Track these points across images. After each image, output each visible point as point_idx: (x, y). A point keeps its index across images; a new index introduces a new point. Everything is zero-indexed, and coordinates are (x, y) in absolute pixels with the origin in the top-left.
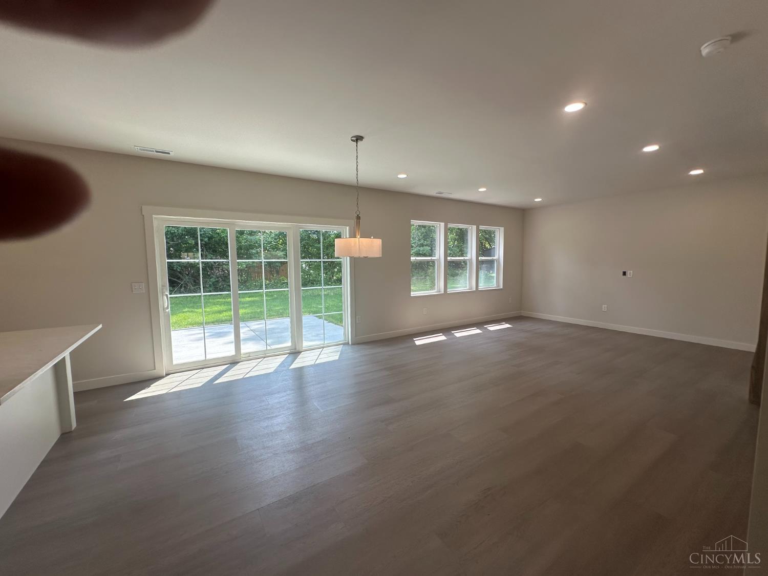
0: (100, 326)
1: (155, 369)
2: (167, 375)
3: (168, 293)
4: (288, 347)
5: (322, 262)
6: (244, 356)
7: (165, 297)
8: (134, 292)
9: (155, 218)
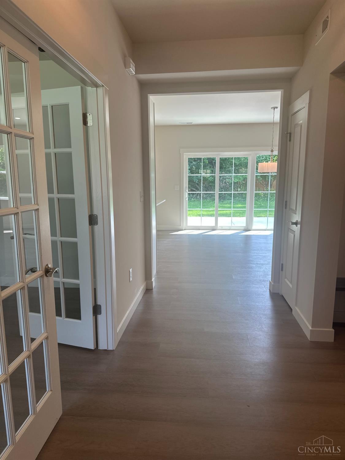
0: (165, 200)
1: (180, 226)
2: (185, 230)
3: (187, 191)
4: (244, 226)
5: (270, 176)
6: (219, 227)
7: (186, 193)
8: (175, 189)
9: (185, 154)
